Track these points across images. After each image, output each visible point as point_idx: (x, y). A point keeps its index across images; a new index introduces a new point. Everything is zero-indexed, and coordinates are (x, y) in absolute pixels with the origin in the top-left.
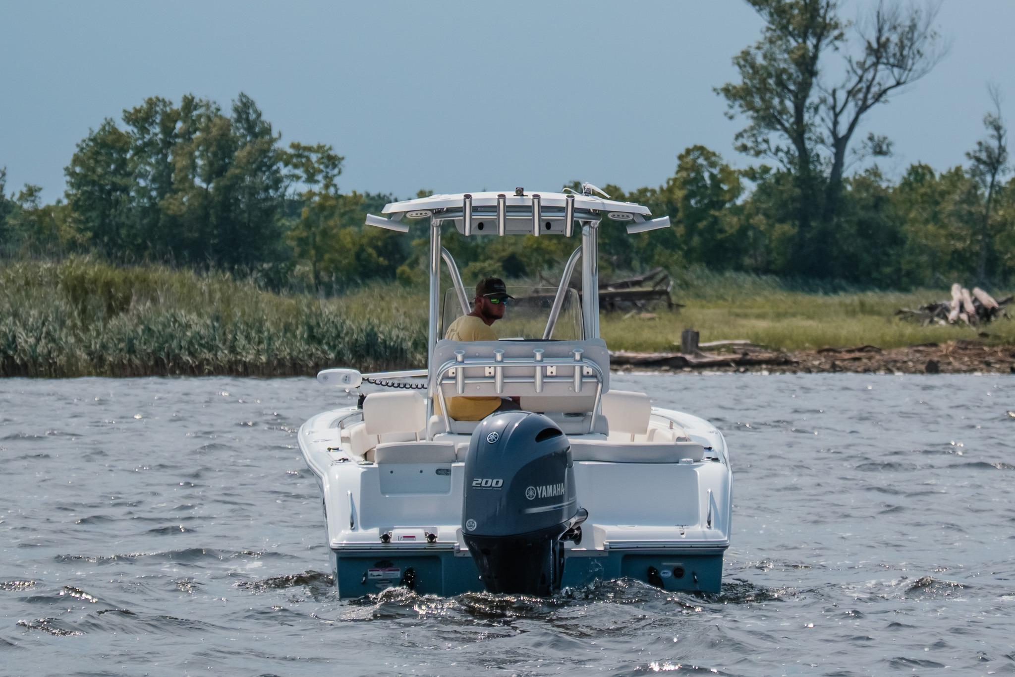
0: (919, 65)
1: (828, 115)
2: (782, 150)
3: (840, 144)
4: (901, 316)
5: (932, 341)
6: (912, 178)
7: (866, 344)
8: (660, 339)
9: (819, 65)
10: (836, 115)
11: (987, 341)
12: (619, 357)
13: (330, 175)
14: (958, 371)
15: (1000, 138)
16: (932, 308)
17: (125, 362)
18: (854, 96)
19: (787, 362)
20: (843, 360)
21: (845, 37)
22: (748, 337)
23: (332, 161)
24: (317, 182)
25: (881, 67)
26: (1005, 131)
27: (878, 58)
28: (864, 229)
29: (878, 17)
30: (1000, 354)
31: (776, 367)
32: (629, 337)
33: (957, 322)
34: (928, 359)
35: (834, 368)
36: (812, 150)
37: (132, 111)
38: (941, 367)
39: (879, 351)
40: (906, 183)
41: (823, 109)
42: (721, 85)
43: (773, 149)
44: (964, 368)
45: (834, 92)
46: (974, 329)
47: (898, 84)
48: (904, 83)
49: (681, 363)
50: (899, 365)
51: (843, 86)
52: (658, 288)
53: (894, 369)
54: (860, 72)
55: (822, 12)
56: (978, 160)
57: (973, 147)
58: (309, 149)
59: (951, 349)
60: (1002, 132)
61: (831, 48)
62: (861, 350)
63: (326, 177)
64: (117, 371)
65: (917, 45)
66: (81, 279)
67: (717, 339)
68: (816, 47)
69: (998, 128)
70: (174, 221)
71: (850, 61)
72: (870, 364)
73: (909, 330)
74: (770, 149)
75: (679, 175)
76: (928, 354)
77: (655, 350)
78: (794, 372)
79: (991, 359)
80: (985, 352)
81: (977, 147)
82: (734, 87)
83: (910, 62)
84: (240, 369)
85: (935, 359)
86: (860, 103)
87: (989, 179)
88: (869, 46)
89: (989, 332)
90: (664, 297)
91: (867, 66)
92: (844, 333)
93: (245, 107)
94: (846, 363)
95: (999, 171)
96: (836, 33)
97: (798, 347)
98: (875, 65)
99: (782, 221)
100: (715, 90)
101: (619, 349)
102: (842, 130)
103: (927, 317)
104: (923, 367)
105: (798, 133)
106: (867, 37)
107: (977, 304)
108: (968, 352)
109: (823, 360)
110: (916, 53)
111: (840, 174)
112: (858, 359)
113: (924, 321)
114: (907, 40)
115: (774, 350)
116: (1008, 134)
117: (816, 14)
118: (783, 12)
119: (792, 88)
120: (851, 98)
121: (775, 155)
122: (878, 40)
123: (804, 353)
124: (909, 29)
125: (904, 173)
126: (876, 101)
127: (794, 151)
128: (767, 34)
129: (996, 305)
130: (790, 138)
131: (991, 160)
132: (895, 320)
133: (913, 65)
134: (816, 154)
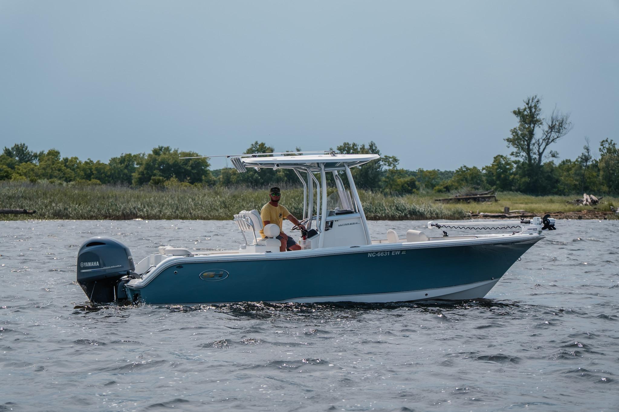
0: (564, 132)
2: (524, 156)
3: (540, 155)
4: (569, 203)
5: (579, 210)
6: (563, 163)
8: (498, 210)
9: (535, 132)
10: (539, 146)
11: (597, 210)
12: (486, 215)
14: (588, 219)
15: (588, 152)
16: (578, 201)
20: (553, 216)
21: (543, 124)
22: (524, 209)
23: (395, 160)
24: (391, 166)
25: (553, 132)
27: (552, 130)
28: (549, 178)
29: (552, 118)
30: (600, 214)
32: (489, 209)
33: (586, 205)
34: (578, 215)
36: (532, 156)
37: (340, 147)
38: (583, 218)
39: (563, 213)
40: (560, 165)
41: (536, 145)
42: (506, 138)
43: (521, 156)
44: (590, 218)
45: (539, 140)
46: (591, 207)
47: (558, 137)
48: (560, 137)
49: (504, 217)
50: (570, 217)
51: (541, 138)
52: (492, 195)
53: (568, 218)
54: (546, 134)
55: (535, 117)
56: (582, 158)
57: (581, 155)
58: (390, 158)
59: (585, 212)
60: (589, 151)
61: (538, 127)
62: (558, 213)
63: (394, 165)
65: (563, 126)
67: (515, 210)
68: (534, 127)
69: (588, 150)
71: (543, 131)
72: (561, 217)
73: (571, 207)
75: (494, 163)
76: (578, 214)
77: (496, 213)
79: (598, 215)
80: (596, 213)
81: (582, 155)
82: (511, 139)
83: (561, 131)
84: (377, 218)
85: (581, 215)
86: (546, 143)
87: (585, 164)
88: (549, 127)
89: (596, 208)
90: (494, 198)
91: (548, 132)
92: (552, 208)
93: (372, 145)
95: (588, 162)
96: (540, 123)
97: (539, 212)
98: (551, 132)
99: (524, 177)
100: (504, 139)
101: (486, 212)
102: (541, 151)
103: (576, 203)
104: (577, 218)
105: (528, 151)
106: (549, 124)
107: (592, 199)
108: (591, 213)
110: (563, 128)
111: (540, 163)
112: (557, 215)
113: (577, 204)
114: (561, 124)
115: (532, 213)
116: (591, 151)
117: (533, 117)
118: (524, 117)
119: (527, 139)
120: (544, 141)
121: (522, 157)
122: (552, 125)
123: (541, 214)
124: (561, 121)
125: (560, 162)
126: (551, 142)
127: (527, 156)
128: (520, 123)
129: (597, 200)
130: (526, 153)
131: (586, 159)
132: (566, 204)
133: (562, 132)
134: (533, 157)
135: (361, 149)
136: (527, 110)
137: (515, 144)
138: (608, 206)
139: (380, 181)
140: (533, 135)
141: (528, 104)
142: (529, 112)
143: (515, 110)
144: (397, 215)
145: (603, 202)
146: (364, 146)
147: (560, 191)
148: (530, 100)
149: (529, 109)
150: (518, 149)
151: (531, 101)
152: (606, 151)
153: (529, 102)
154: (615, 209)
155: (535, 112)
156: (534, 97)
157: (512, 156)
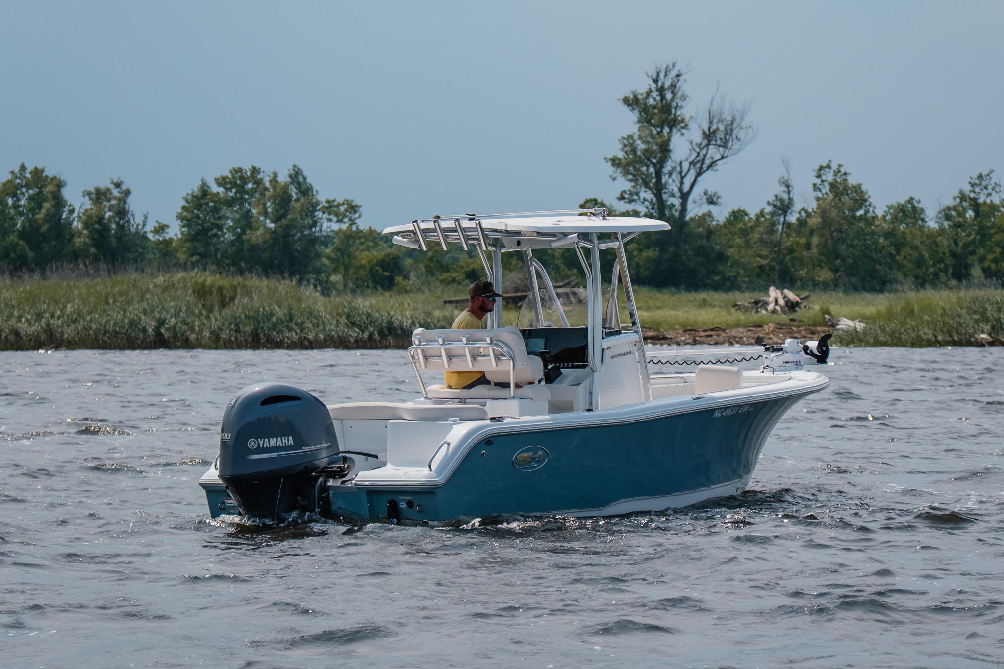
0: (737, 145)
1: (677, 178)
2: (647, 201)
3: (685, 197)
4: (737, 307)
5: (759, 323)
6: (732, 218)
7: (716, 326)
9: (672, 146)
10: (682, 178)
11: (795, 323)
13: (353, 218)
15: (789, 192)
16: (756, 303)
17: (233, 339)
18: (694, 165)
19: (664, 338)
20: (701, 337)
21: (690, 127)
23: (353, 208)
24: (345, 223)
25: (711, 147)
26: (793, 188)
27: (709, 141)
28: (701, 251)
29: (710, 114)
30: (803, 332)
31: (657, 342)
33: (774, 311)
34: (756, 336)
35: (695, 342)
36: (667, 200)
37: (221, 178)
38: (765, 341)
39: (724, 330)
40: (728, 221)
41: (675, 175)
42: (610, 156)
43: (642, 200)
45: (681, 163)
46: (784, 316)
47: (723, 158)
48: (726, 157)
50: (737, 339)
51: (687, 160)
52: (573, 291)
53: (734, 342)
54: (698, 150)
55: (673, 111)
56: (775, 206)
57: (772, 199)
58: (339, 204)
59: (771, 329)
60: (790, 189)
61: (679, 134)
62: (712, 330)
63: (350, 219)
64: (227, 345)
65: (735, 133)
66: (203, 285)
68: (670, 135)
69: (788, 186)
70: (254, 248)
71: (691, 143)
72: (718, 339)
73: (742, 317)
74: (640, 199)
76: (756, 332)
78: (669, 345)
79: (798, 335)
80: (794, 331)
81: (774, 198)
82: (619, 160)
83: (730, 143)
84: (307, 343)
85: (761, 336)
86: (698, 170)
87: (782, 219)
88: (704, 133)
89: (796, 318)
91: (702, 146)
92: (700, 318)
93: (296, 175)
94: (702, 338)
95: (788, 214)
96: (682, 125)
97: (671, 328)
98: (708, 145)
99: (648, 247)
100: (606, 158)
102: (686, 188)
103: (754, 308)
104: (753, 341)
105: (657, 188)
106: (702, 127)
107: (786, 299)
108: (782, 331)
109: (688, 337)
110: (734, 137)
111: (685, 217)
112: (711, 336)
113: (754, 311)
114: (729, 131)
115: (655, 330)
116: (794, 190)
117: (669, 112)
118: (648, 111)
119: (655, 161)
120: (692, 167)
121: (643, 203)
122: (709, 129)
123: (675, 332)
124: (730, 122)
125: (727, 215)
126: (708, 169)
127: (655, 200)
128: (638, 125)
129: (799, 300)
130: (653, 193)
131: (783, 207)
132: (733, 310)
133: (732, 145)
134: (669, 203)
135: (271, 181)
136: (654, 93)
137: (629, 173)
138: (820, 314)
139: (318, 256)
140: (669, 151)
141: (656, 81)
142: (658, 98)
143: (627, 95)
144: (351, 335)
145: (811, 306)
146: (275, 175)
147: (729, 279)
148: (660, 71)
149: (658, 93)
150: (633, 184)
151: (662, 75)
152: (826, 189)
153: (658, 76)
154: (834, 321)
155: (673, 99)
156: (671, 67)
157: (622, 202)
